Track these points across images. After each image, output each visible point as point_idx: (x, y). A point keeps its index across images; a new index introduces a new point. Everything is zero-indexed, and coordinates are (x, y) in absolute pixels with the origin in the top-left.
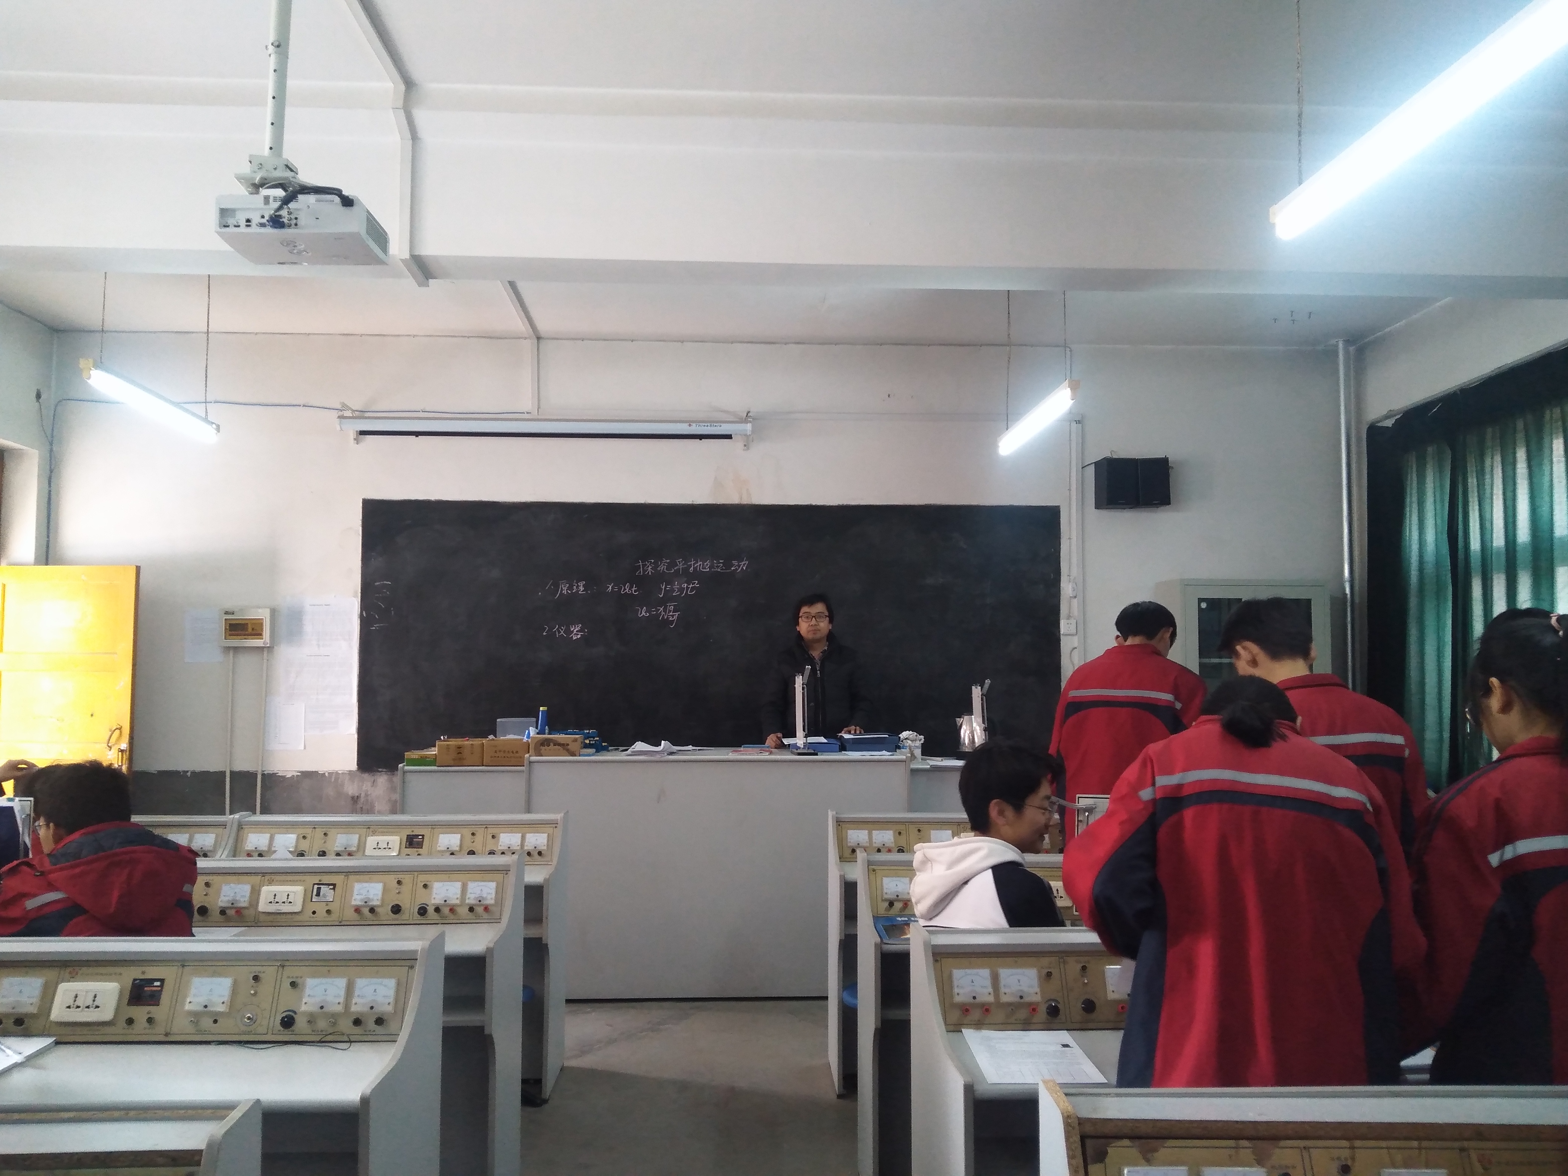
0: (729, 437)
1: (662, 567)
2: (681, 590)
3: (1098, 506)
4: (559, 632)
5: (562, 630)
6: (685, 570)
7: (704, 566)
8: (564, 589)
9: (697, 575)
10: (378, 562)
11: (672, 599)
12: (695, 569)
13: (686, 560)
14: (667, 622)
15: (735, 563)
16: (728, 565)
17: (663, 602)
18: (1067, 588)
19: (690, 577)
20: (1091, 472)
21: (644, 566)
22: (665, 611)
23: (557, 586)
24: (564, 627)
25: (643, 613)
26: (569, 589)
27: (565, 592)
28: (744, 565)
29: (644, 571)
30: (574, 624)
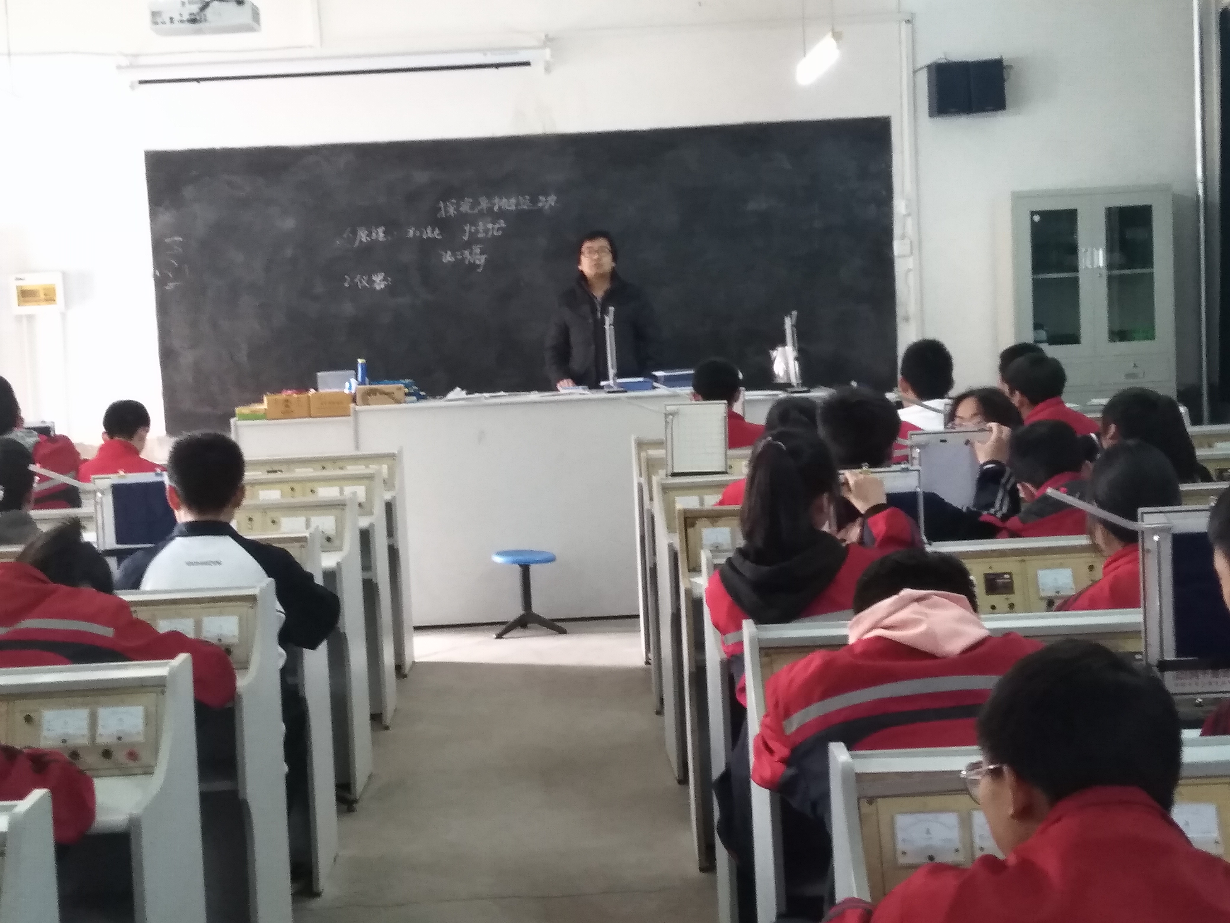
0: (527, 64)
1: (465, 207)
2: (486, 231)
3: (931, 115)
4: (361, 282)
5: (364, 279)
6: (490, 210)
7: (509, 203)
8: (363, 236)
9: (502, 214)
10: (167, 217)
11: (478, 241)
12: (500, 208)
13: (490, 197)
14: (473, 266)
15: (542, 198)
16: (534, 200)
17: (468, 245)
18: (900, 206)
19: (495, 216)
20: (923, 78)
21: (446, 207)
22: (471, 254)
23: (354, 233)
24: (366, 276)
25: (448, 258)
26: (368, 236)
27: (364, 240)
28: (552, 200)
29: (446, 211)
30: (376, 272)
